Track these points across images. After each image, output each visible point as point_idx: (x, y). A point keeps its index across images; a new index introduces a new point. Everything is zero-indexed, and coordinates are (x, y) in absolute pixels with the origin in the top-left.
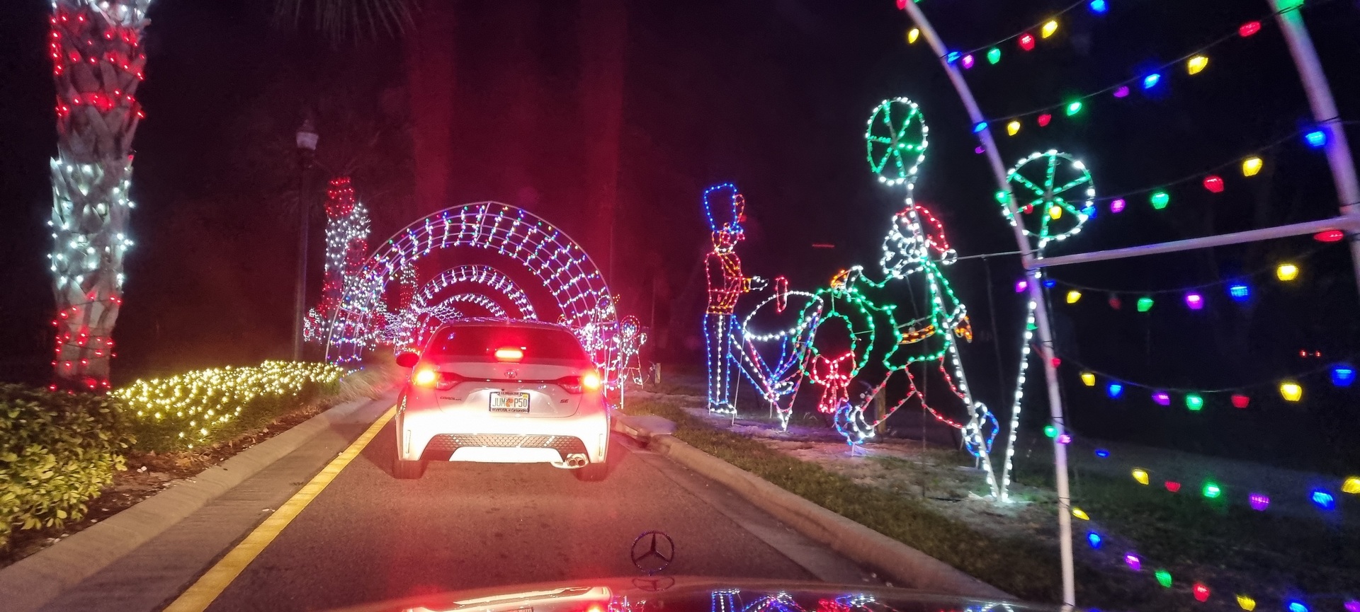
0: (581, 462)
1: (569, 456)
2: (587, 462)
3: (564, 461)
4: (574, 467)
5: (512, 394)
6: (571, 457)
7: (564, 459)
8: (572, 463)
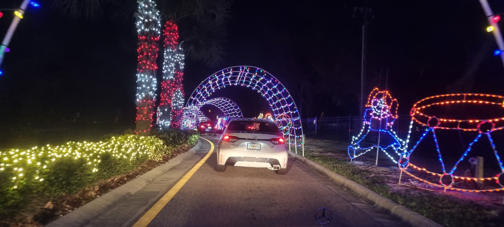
0: (278, 168)
1: (274, 165)
2: (280, 168)
3: (272, 167)
4: (275, 169)
5: (255, 144)
6: (274, 166)
7: (272, 166)
8: (275, 168)
